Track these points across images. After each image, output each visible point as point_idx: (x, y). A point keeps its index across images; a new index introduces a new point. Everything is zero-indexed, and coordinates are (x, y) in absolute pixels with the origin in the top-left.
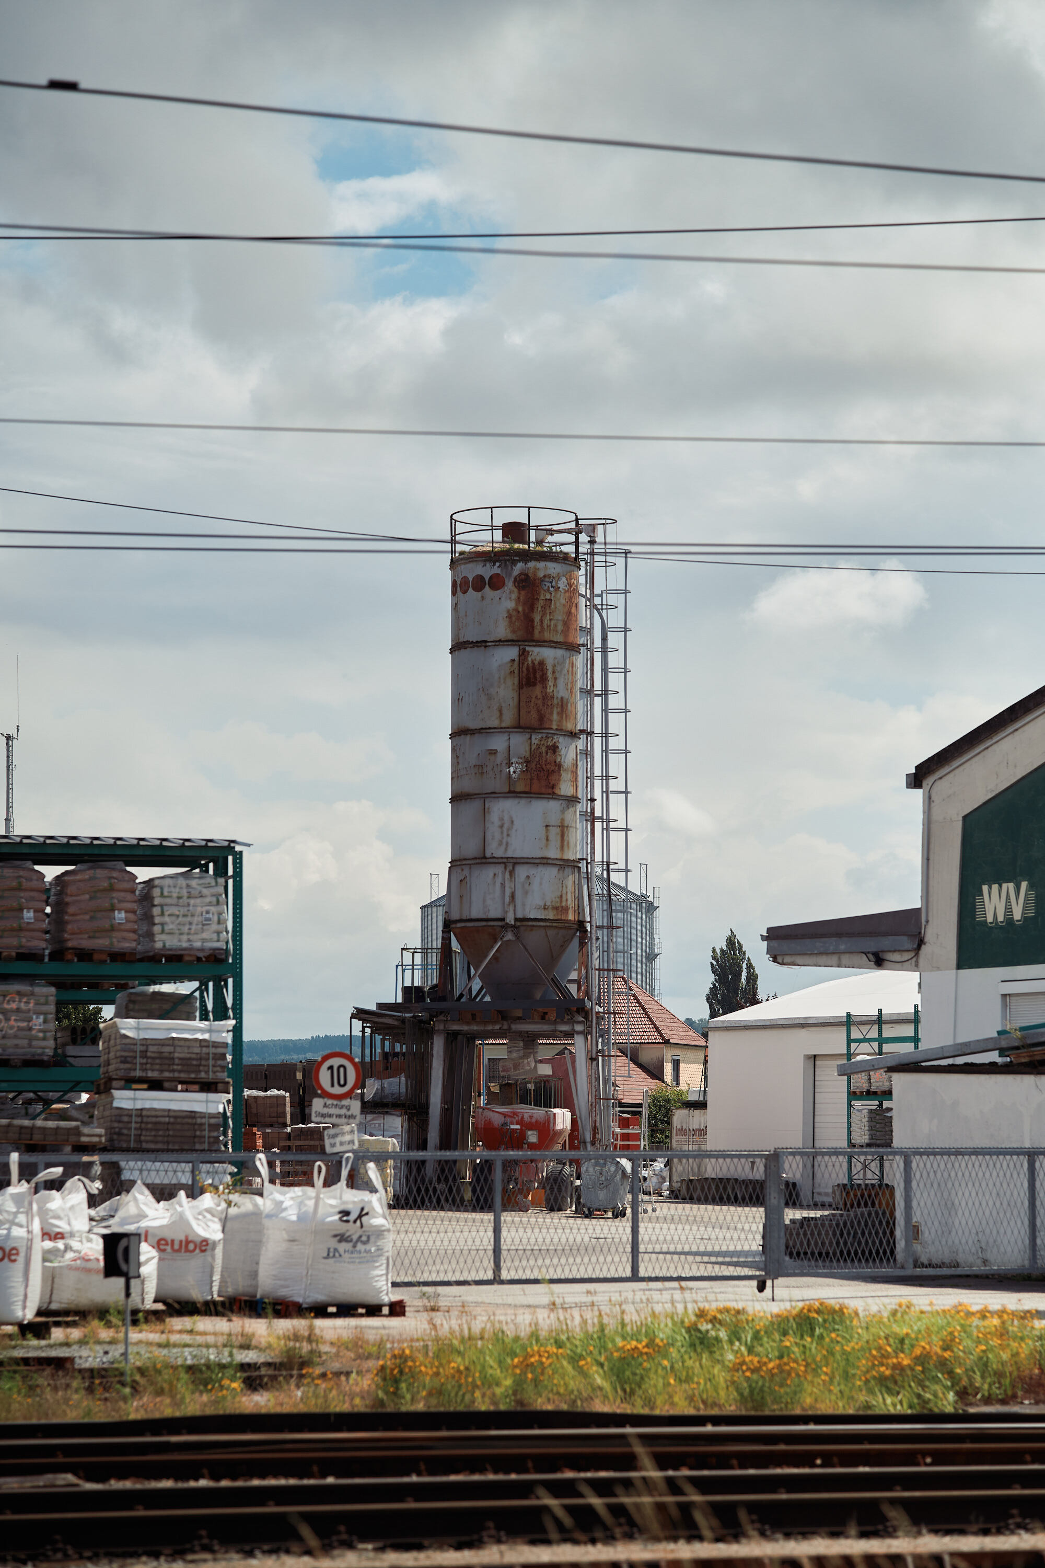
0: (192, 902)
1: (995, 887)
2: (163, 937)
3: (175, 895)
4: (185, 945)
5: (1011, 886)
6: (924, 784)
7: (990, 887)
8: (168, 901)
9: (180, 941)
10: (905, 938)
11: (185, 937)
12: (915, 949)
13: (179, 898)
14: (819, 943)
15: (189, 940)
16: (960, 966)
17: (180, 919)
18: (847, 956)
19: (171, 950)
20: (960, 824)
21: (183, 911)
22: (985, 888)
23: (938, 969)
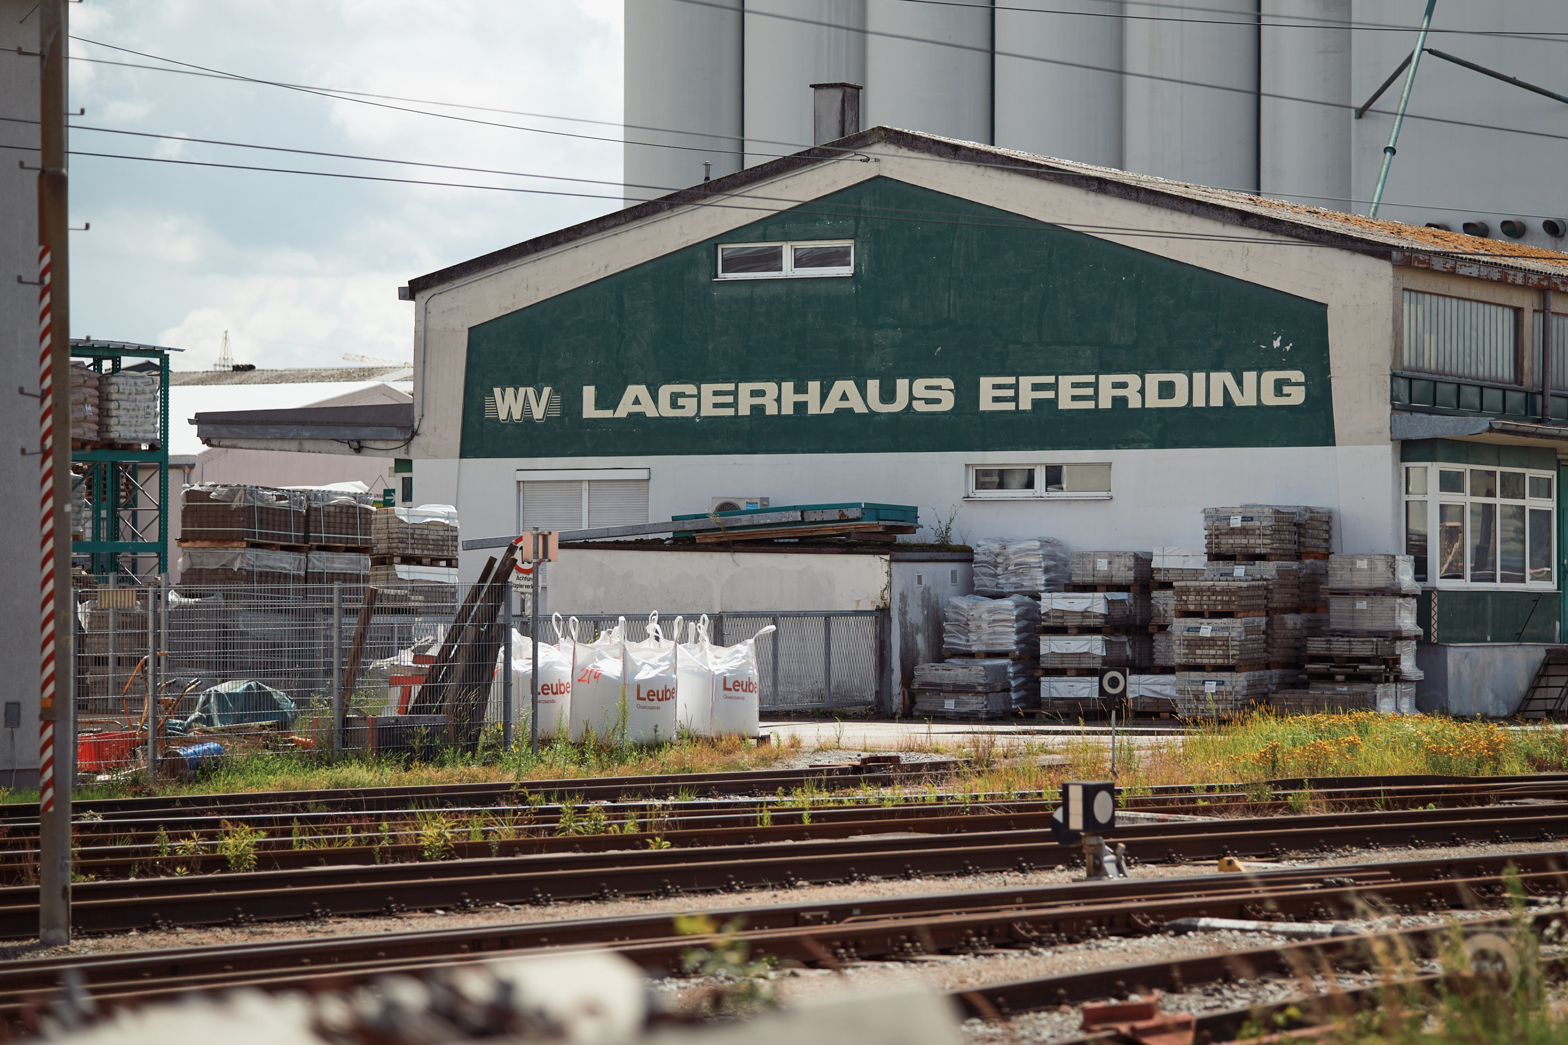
0: (138, 397)
1: (510, 391)
2: (119, 428)
3: (127, 392)
4: (134, 435)
5: (531, 390)
6: (418, 296)
7: (504, 390)
8: (122, 397)
9: (130, 432)
10: (394, 429)
11: (133, 429)
12: (405, 440)
13: (130, 394)
14: (272, 430)
15: (136, 431)
16: (462, 456)
17: (131, 413)
18: (312, 442)
19: (125, 439)
20: (467, 333)
21: (133, 405)
22: (497, 391)
23: (436, 457)
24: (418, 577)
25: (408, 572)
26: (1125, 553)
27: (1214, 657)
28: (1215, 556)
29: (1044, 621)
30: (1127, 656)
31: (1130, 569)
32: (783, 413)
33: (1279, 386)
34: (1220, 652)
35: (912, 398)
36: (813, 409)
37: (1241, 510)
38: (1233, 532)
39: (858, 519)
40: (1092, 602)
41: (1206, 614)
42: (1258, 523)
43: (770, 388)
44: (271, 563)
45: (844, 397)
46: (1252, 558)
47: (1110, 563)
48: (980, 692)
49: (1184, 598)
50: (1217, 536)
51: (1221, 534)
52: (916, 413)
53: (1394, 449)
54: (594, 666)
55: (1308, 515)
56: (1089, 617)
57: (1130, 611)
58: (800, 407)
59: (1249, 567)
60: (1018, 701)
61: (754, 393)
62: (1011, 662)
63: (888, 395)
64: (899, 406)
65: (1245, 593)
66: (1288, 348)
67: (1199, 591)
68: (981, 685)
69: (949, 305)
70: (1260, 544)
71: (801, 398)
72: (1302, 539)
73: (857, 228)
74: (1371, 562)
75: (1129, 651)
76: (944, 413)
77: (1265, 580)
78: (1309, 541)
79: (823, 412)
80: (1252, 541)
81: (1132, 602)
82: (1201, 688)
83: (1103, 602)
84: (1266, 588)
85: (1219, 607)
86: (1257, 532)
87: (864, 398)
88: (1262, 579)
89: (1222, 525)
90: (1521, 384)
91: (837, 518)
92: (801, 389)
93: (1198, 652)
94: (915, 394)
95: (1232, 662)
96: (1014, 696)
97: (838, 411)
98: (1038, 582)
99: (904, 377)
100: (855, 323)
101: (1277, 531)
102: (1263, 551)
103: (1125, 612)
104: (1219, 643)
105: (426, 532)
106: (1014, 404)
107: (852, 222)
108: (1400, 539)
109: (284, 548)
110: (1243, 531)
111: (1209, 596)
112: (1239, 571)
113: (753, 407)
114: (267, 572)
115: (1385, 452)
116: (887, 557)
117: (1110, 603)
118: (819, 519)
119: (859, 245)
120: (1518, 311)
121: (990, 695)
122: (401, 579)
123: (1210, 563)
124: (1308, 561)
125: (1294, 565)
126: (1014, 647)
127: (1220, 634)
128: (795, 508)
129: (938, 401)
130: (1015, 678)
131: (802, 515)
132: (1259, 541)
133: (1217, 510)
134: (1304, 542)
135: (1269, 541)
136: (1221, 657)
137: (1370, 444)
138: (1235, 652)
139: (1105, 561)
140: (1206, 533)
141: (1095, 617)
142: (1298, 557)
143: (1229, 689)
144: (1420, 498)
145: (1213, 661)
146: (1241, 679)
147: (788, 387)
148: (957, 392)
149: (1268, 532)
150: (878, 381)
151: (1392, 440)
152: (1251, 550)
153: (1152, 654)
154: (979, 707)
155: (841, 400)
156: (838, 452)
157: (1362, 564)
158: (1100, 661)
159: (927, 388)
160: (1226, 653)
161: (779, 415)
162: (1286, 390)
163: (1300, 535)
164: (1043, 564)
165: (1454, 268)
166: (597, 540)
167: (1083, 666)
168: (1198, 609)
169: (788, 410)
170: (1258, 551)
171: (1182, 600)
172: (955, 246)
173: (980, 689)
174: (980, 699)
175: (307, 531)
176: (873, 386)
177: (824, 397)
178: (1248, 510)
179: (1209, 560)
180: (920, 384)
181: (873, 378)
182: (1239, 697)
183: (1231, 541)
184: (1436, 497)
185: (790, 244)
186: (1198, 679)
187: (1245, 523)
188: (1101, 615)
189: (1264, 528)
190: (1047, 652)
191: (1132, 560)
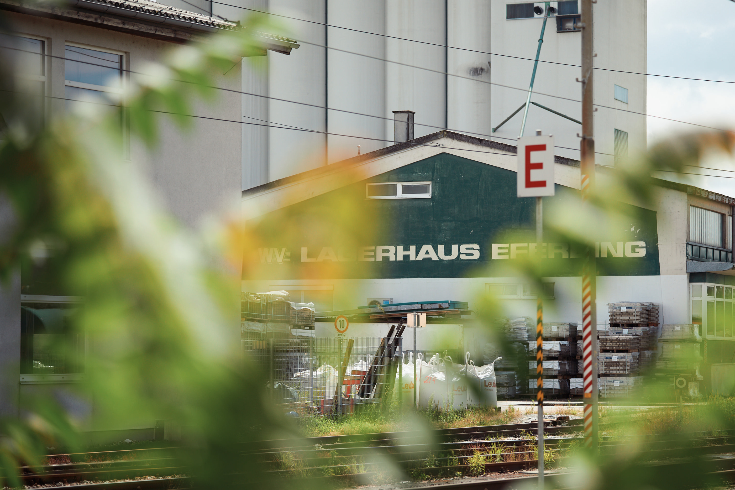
1: (266, 249)
5: (276, 249)
7: (263, 249)
16: (243, 279)
22: (260, 249)
24: (300, 334)
25: (296, 332)
26: (565, 323)
27: (618, 370)
28: (614, 325)
29: (531, 354)
30: (567, 370)
31: (567, 331)
32: (398, 260)
33: (634, 248)
34: (622, 368)
35: (459, 253)
36: (412, 258)
37: (626, 304)
38: (622, 314)
39: (447, 308)
40: (554, 346)
41: (615, 351)
42: (634, 310)
43: (392, 249)
44: (254, 328)
45: (427, 253)
46: (630, 325)
47: (558, 328)
48: (505, 386)
49: (605, 343)
50: (615, 316)
51: (616, 315)
52: (461, 260)
53: (687, 277)
54: (432, 375)
55: (652, 306)
56: (552, 352)
57: (568, 349)
58: (406, 257)
59: (630, 330)
60: (519, 390)
61: (384, 251)
62: (516, 373)
63: (448, 252)
64: (454, 256)
65: (632, 342)
66: (638, 231)
67: (611, 341)
68: (506, 383)
69: (477, 211)
70: (635, 319)
71: (406, 253)
72: (649, 317)
73: (433, 176)
74: (682, 328)
75: (567, 368)
76: (475, 260)
77: (637, 335)
78: (652, 318)
79: (417, 259)
80: (631, 318)
81: (569, 345)
82: (612, 384)
83: (559, 345)
84: (638, 339)
85: (621, 348)
86: (634, 314)
87: (437, 253)
88: (636, 335)
89: (617, 311)
90: (725, 248)
91: (438, 307)
92: (406, 249)
93: (611, 368)
94: (461, 251)
95: (627, 372)
96: (517, 388)
97: (424, 259)
98: (525, 336)
99: (456, 244)
100: (432, 219)
101: (642, 313)
102: (637, 322)
103: (566, 350)
104: (621, 364)
105: (303, 314)
106: (508, 256)
107: (430, 173)
108: (689, 317)
109: (259, 321)
110: (627, 314)
111: (616, 343)
112: (625, 331)
113: (384, 257)
114: (252, 332)
115: (685, 278)
116: (462, 325)
117: (561, 346)
118: (429, 308)
119: (434, 184)
120: (723, 216)
121: (510, 387)
122: (294, 335)
123: (611, 328)
124: (652, 327)
125: (647, 329)
126: (517, 366)
127: (622, 360)
128: (417, 303)
129: (472, 255)
130: (517, 380)
131: (422, 306)
132: (634, 318)
133: (615, 304)
134: (650, 319)
135: (639, 318)
136: (622, 370)
137: (677, 274)
138: (628, 368)
139: (556, 327)
140: (610, 314)
141: (555, 352)
142: (648, 325)
143: (626, 384)
144: (699, 298)
145: (618, 372)
146: (631, 380)
147: (400, 248)
148: (481, 250)
149: (639, 314)
150: (443, 245)
151: (687, 273)
152: (631, 322)
153: (577, 369)
154: (505, 393)
155: (426, 254)
156: (424, 278)
157: (678, 328)
158: (557, 372)
159: (467, 249)
160: (624, 368)
161: (396, 261)
162: (637, 250)
163: (648, 315)
164: (527, 329)
165: (708, 196)
166: (321, 318)
167: (549, 374)
168: (611, 348)
169: (400, 258)
170: (634, 322)
171: (603, 345)
172: (480, 185)
173: (505, 385)
174: (505, 389)
175: (267, 313)
176: (441, 248)
177: (417, 253)
178: (629, 304)
179: (611, 326)
180: (463, 248)
181: (441, 244)
182: (631, 388)
183: (621, 318)
184: (706, 298)
185: (400, 183)
186: (611, 380)
187: (628, 310)
188: (558, 351)
189: (637, 312)
190: (532, 368)
191: (569, 326)
